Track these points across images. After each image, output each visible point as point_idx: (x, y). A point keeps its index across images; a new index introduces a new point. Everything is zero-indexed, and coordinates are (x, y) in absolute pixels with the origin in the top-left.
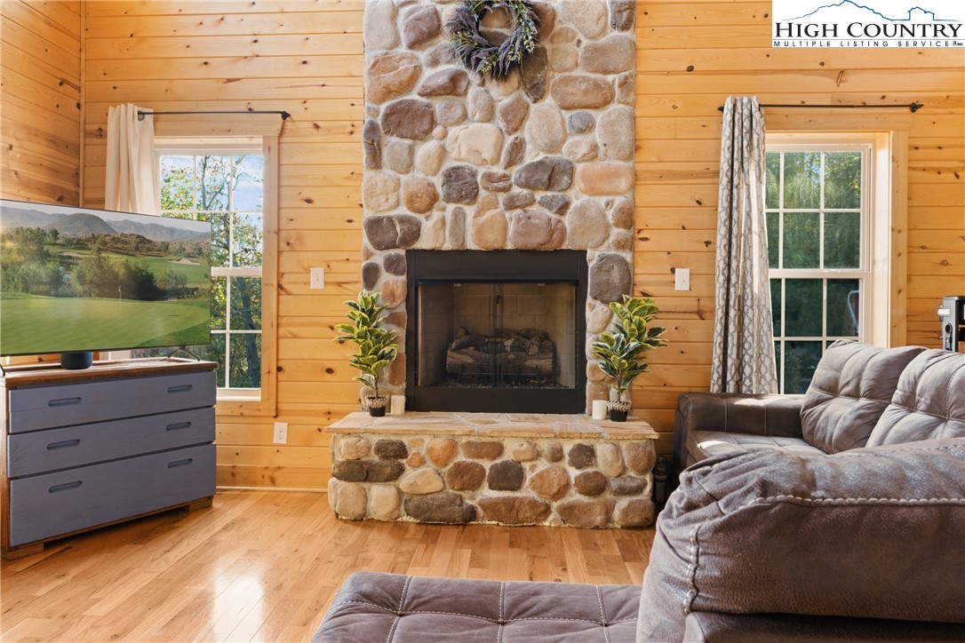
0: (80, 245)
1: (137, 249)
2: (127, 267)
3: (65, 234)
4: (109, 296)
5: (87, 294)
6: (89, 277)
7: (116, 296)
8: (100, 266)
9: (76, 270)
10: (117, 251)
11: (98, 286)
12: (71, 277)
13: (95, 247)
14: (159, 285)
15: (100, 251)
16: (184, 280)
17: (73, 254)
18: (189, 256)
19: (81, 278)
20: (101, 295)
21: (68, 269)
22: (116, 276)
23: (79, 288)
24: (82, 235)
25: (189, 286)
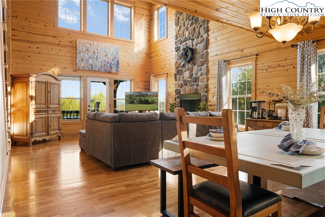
0: (137, 96)
1: (146, 96)
2: (144, 99)
3: (135, 95)
4: (141, 104)
5: (138, 104)
6: (138, 101)
7: (142, 104)
8: (140, 99)
9: (136, 100)
10: (143, 97)
11: (140, 102)
12: (135, 101)
13: (139, 96)
14: (149, 102)
15: (140, 97)
16: (154, 101)
17: (136, 98)
18: (155, 97)
19: (137, 101)
20: (140, 104)
21: (135, 100)
22: (142, 100)
23: (137, 103)
24: (137, 95)
25: (155, 102)
